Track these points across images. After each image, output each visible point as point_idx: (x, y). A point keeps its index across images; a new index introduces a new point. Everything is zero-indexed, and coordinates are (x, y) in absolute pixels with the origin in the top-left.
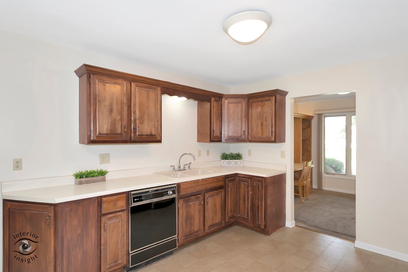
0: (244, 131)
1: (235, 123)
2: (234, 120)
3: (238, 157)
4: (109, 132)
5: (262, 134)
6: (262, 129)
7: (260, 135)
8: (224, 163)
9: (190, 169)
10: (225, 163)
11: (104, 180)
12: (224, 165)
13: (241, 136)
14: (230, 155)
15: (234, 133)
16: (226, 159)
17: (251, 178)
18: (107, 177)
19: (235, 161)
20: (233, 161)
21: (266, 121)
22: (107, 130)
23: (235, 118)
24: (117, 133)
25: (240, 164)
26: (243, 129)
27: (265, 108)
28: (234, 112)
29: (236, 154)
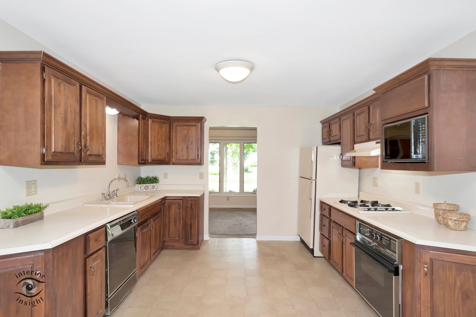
0: (168, 153)
1: (159, 144)
2: (158, 142)
3: (154, 180)
4: (63, 150)
5: (188, 156)
6: (188, 152)
7: (185, 158)
8: (141, 188)
9: (117, 197)
10: (143, 188)
11: (42, 218)
12: (142, 190)
13: (165, 158)
14: (148, 179)
15: (158, 155)
16: (143, 184)
17: (182, 200)
18: (46, 212)
19: (152, 184)
20: (150, 185)
21: (191, 144)
22: (62, 147)
23: (159, 140)
24: (70, 152)
25: (157, 188)
26: (167, 152)
27: (191, 132)
28: (158, 133)
29: (153, 177)
